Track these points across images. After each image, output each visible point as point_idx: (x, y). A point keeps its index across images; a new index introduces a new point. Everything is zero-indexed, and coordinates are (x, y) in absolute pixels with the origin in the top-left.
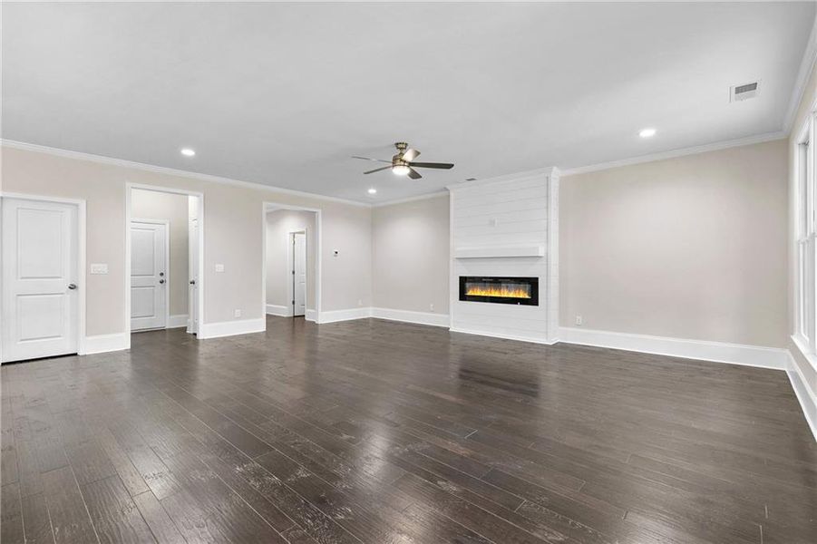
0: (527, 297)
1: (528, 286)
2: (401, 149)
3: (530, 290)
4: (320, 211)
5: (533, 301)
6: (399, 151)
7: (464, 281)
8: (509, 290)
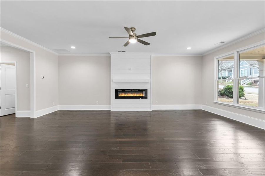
1: (144, 92)
2: (133, 31)
5: (146, 97)
7: (117, 91)
8: (137, 94)
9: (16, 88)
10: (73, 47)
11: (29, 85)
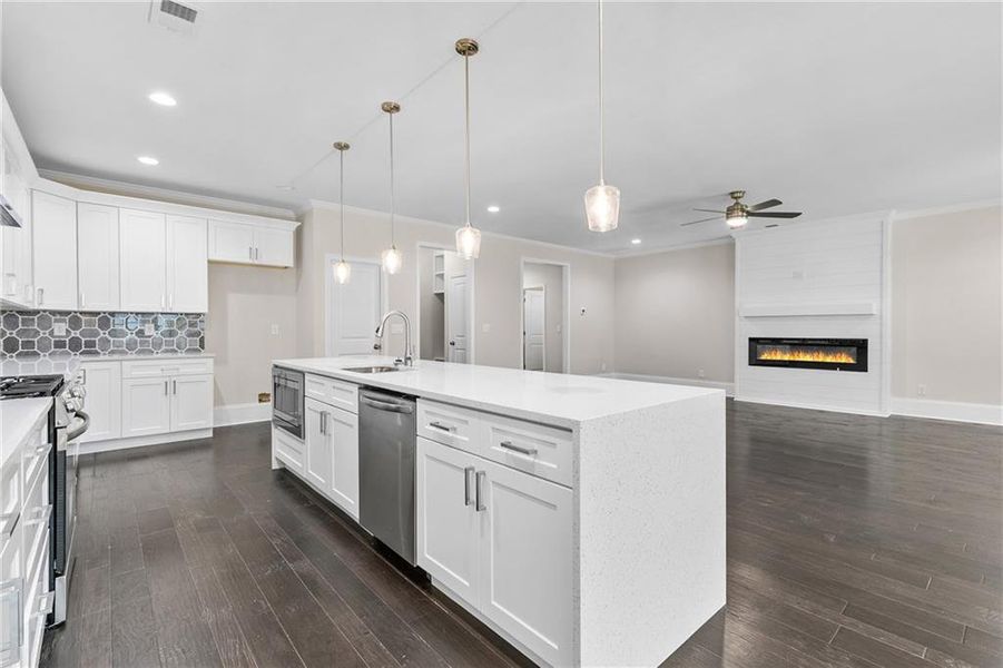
0: (852, 361)
1: (854, 349)
2: (736, 198)
3: (857, 353)
4: (569, 265)
5: (861, 365)
6: (735, 201)
7: (755, 343)
8: (827, 354)
9: (543, 332)
10: (636, 241)
11: (561, 327)
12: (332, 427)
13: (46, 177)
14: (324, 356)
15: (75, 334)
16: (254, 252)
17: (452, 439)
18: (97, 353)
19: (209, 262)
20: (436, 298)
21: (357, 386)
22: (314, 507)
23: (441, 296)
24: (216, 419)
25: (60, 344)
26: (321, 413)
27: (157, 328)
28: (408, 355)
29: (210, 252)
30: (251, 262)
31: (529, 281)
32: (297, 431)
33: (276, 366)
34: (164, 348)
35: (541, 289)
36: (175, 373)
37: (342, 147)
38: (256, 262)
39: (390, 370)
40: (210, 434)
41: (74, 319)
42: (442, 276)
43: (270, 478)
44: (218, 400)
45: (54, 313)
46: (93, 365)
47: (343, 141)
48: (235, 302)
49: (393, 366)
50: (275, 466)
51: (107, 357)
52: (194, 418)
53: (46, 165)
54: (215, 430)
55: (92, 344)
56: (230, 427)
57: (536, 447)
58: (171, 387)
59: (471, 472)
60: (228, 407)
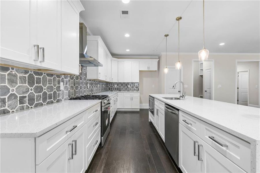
9: (248, 88)
11: (258, 86)
12: (159, 114)
13: (114, 57)
14: (164, 94)
15: (118, 87)
16: (149, 68)
17: (190, 128)
18: (121, 91)
19: (140, 71)
20: (200, 77)
21: (164, 103)
22: (156, 135)
23: (202, 76)
24: (140, 107)
25: (116, 89)
26: (157, 109)
27: (130, 86)
28: (183, 95)
29: (140, 69)
30: (148, 70)
31: (239, 69)
32: (153, 113)
33: (150, 96)
34: (131, 90)
35: (247, 71)
36: (132, 96)
37: (166, 36)
38: (149, 70)
39: (178, 99)
40: (139, 110)
41: (118, 84)
42: (202, 70)
43: (148, 124)
44: (141, 102)
45: (115, 83)
46: (120, 93)
47: (167, 34)
48: (145, 80)
49: (179, 98)
50: (149, 121)
51: (122, 92)
52: (136, 106)
53: (114, 55)
54: (140, 109)
55: (120, 89)
56: (143, 109)
57: (228, 144)
58: (132, 98)
59: (196, 143)
60: (143, 104)
